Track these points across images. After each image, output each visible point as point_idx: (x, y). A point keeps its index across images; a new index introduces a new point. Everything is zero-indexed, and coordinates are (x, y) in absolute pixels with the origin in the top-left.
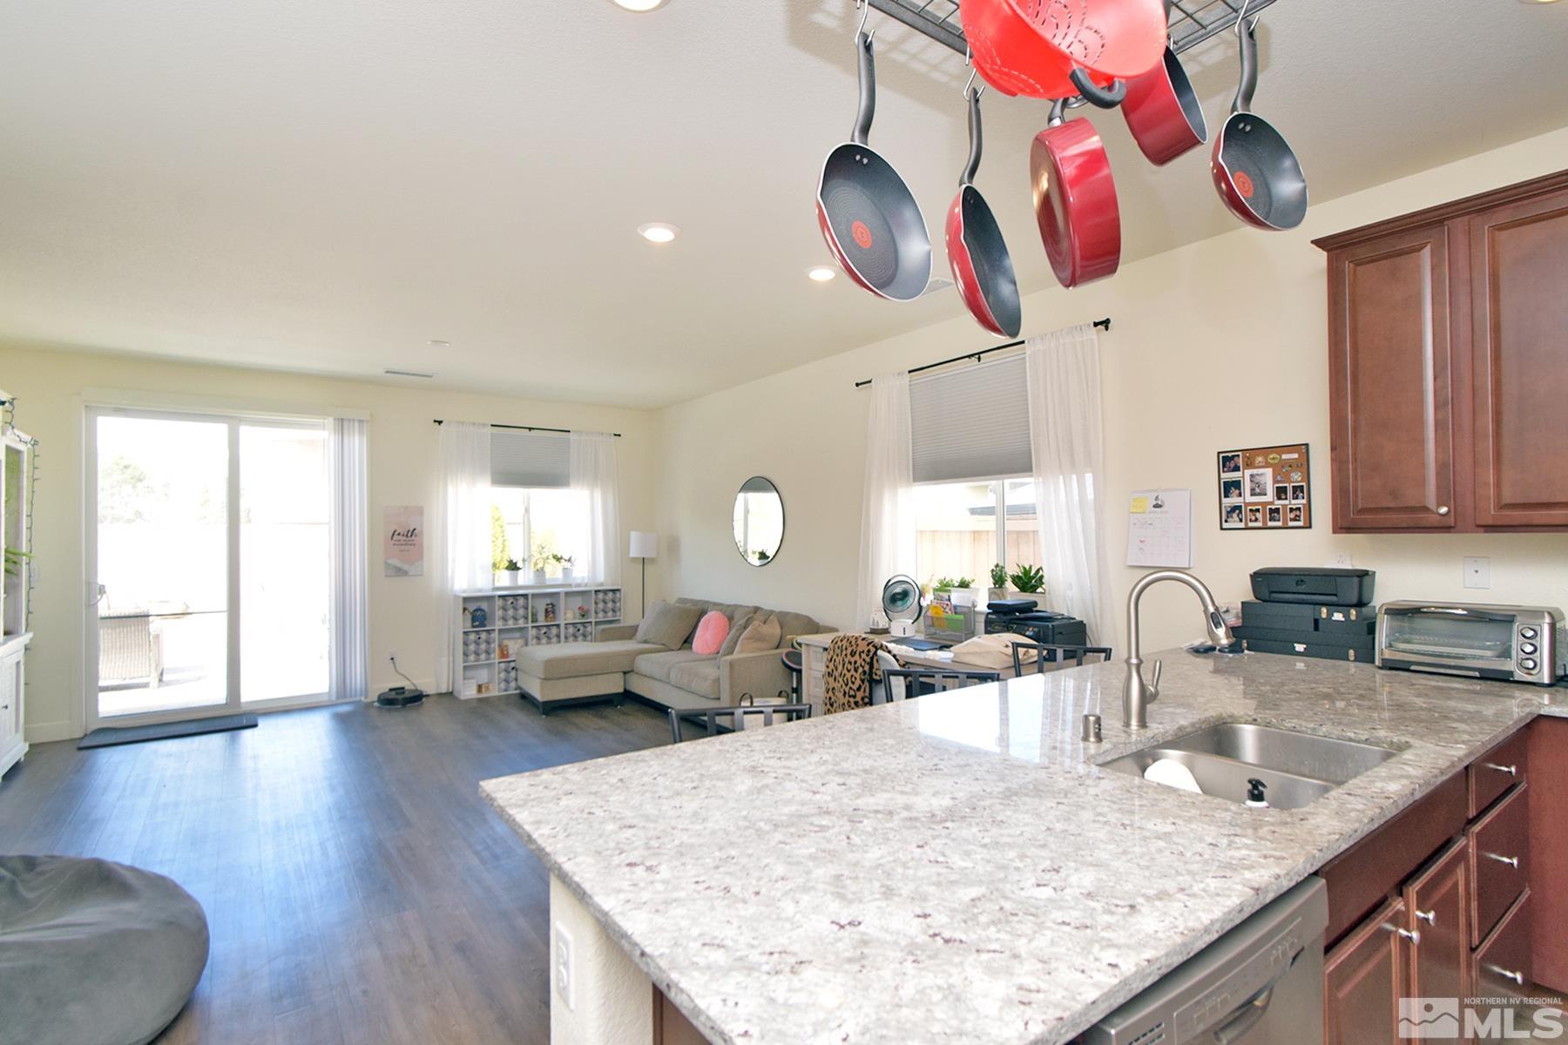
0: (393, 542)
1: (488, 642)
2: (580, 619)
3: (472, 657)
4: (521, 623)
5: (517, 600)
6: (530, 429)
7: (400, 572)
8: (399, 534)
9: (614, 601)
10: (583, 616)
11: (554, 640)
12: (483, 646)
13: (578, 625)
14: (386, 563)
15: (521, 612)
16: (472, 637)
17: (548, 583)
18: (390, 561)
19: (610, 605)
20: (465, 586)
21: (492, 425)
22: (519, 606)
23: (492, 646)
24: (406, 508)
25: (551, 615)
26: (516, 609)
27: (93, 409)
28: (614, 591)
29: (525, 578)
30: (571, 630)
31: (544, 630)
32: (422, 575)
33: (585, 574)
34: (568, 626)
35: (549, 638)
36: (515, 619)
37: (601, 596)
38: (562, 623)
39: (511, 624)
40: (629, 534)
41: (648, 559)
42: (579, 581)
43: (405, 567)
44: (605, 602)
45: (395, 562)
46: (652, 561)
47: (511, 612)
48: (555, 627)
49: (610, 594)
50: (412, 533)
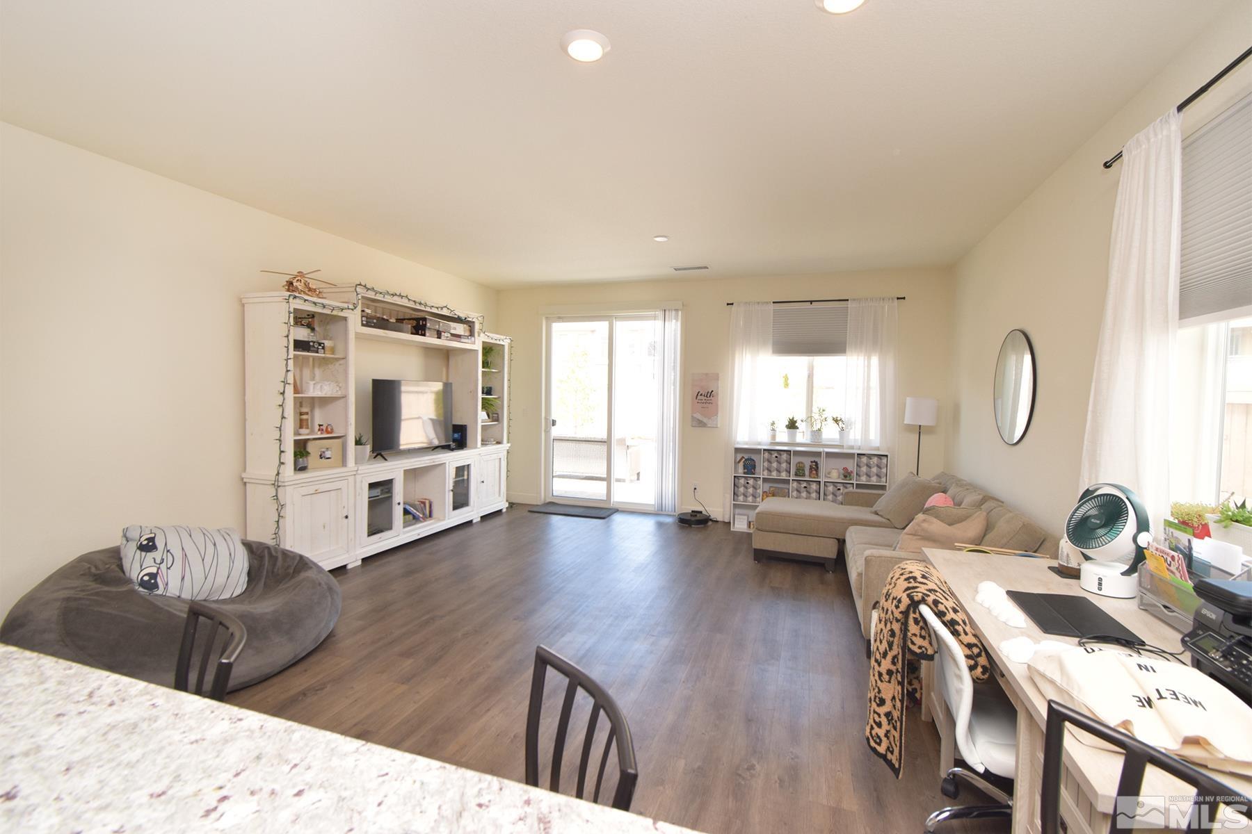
0: (697, 401)
1: (754, 488)
2: (843, 479)
3: (741, 498)
4: (784, 476)
5: (780, 455)
6: (811, 302)
7: (701, 424)
8: (701, 395)
9: (879, 467)
10: (845, 476)
11: (814, 495)
12: (751, 490)
13: (839, 485)
14: (692, 416)
15: (784, 465)
16: (742, 481)
17: (824, 443)
18: (695, 415)
19: (874, 470)
20: (746, 439)
21: (774, 302)
22: (782, 460)
23: (758, 491)
24: (707, 374)
25: (814, 472)
26: (779, 463)
27: (550, 320)
28: (880, 456)
29: (802, 436)
30: (831, 488)
31: (805, 485)
32: (717, 427)
33: (859, 437)
34: (828, 484)
35: (809, 492)
36: (779, 471)
37: (864, 459)
38: (822, 479)
39: (774, 475)
40: (905, 400)
41: (924, 426)
42: (852, 444)
43: (705, 420)
44: (868, 466)
45: (698, 416)
46: (931, 430)
47: (775, 465)
48: (815, 484)
49: (875, 460)
50: (710, 394)
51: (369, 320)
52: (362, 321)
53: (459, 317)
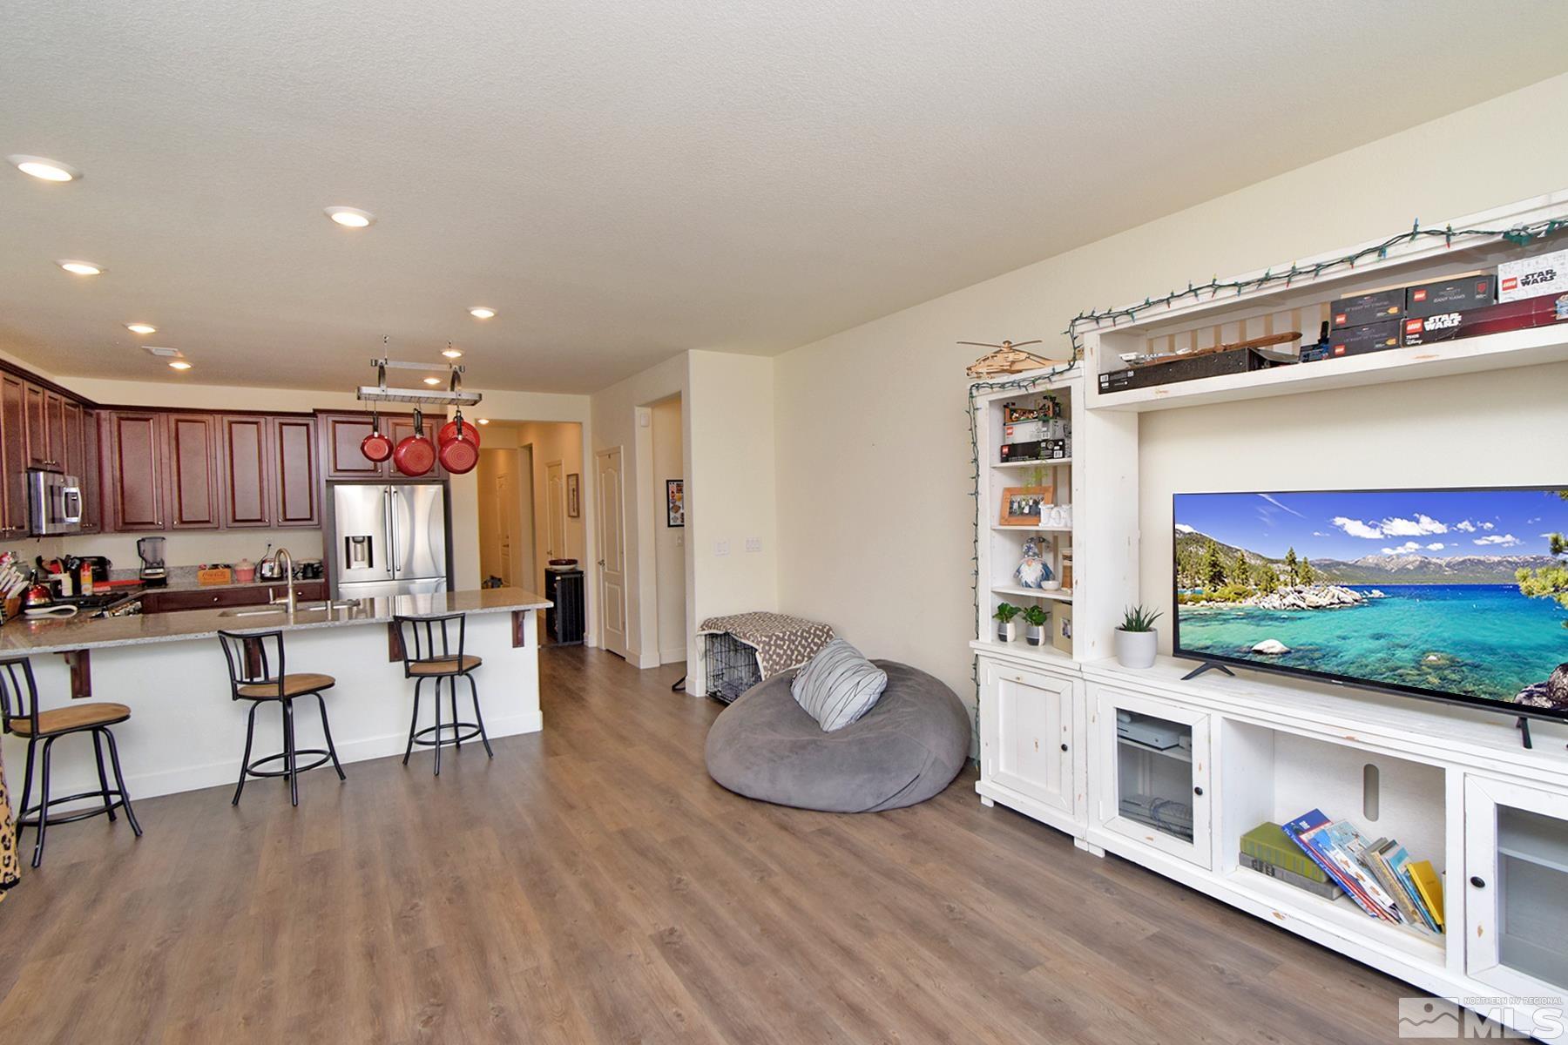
51: (1112, 378)
52: (1100, 383)
53: (1506, 234)
